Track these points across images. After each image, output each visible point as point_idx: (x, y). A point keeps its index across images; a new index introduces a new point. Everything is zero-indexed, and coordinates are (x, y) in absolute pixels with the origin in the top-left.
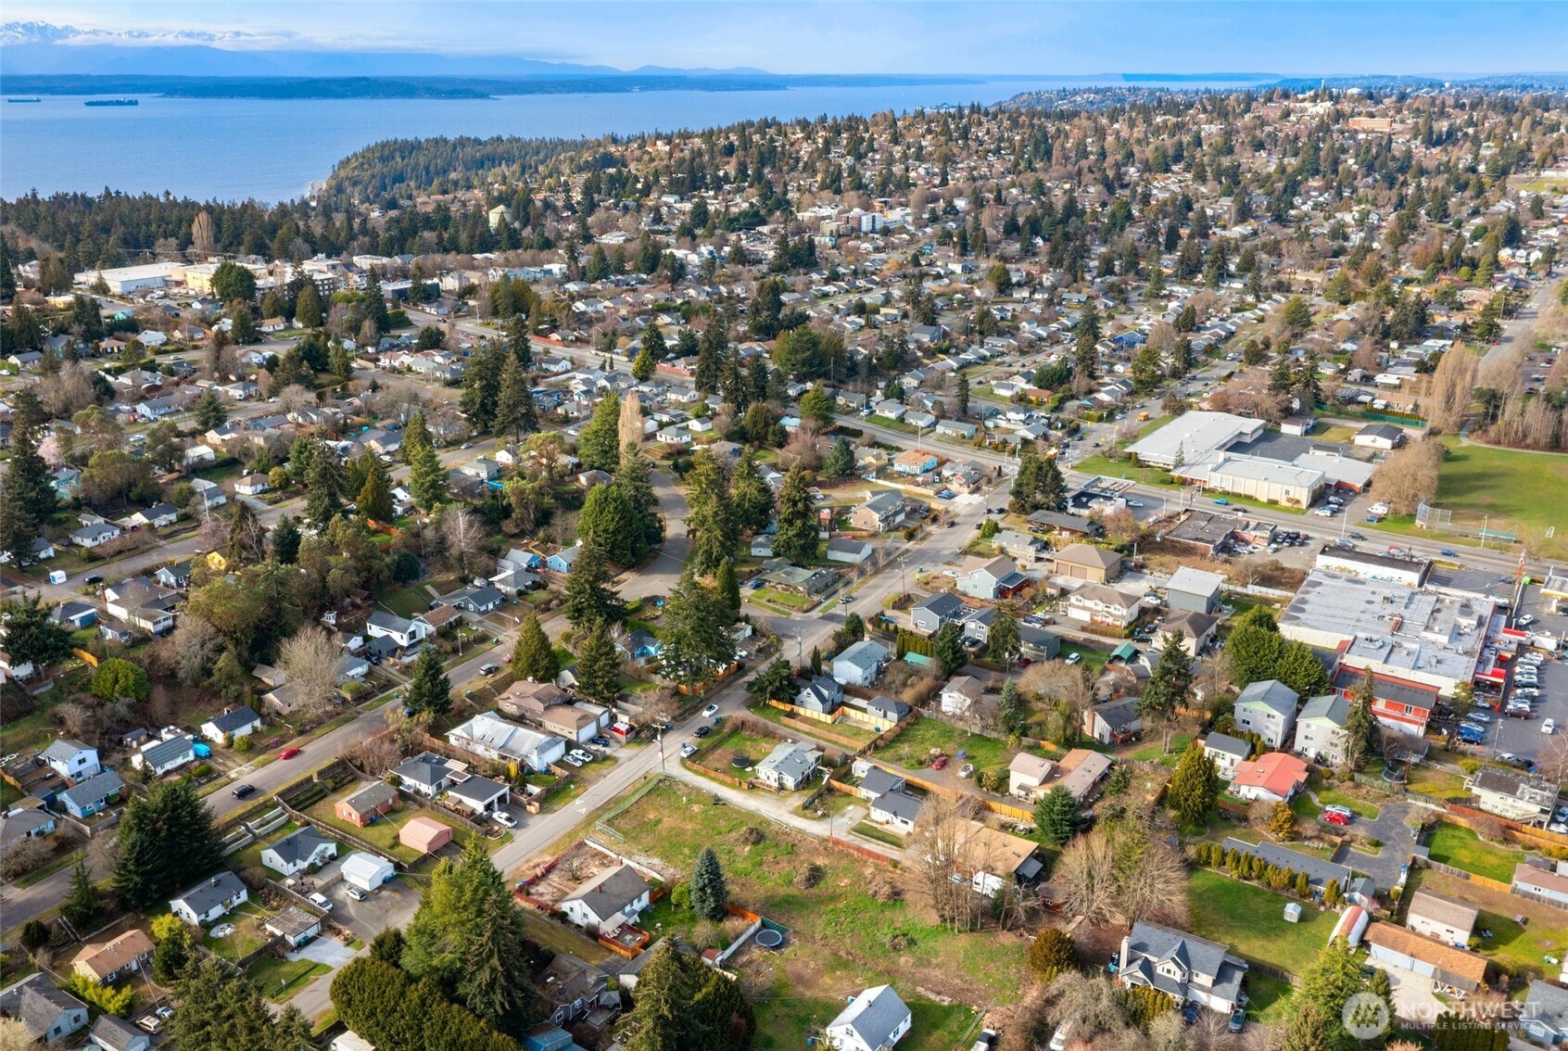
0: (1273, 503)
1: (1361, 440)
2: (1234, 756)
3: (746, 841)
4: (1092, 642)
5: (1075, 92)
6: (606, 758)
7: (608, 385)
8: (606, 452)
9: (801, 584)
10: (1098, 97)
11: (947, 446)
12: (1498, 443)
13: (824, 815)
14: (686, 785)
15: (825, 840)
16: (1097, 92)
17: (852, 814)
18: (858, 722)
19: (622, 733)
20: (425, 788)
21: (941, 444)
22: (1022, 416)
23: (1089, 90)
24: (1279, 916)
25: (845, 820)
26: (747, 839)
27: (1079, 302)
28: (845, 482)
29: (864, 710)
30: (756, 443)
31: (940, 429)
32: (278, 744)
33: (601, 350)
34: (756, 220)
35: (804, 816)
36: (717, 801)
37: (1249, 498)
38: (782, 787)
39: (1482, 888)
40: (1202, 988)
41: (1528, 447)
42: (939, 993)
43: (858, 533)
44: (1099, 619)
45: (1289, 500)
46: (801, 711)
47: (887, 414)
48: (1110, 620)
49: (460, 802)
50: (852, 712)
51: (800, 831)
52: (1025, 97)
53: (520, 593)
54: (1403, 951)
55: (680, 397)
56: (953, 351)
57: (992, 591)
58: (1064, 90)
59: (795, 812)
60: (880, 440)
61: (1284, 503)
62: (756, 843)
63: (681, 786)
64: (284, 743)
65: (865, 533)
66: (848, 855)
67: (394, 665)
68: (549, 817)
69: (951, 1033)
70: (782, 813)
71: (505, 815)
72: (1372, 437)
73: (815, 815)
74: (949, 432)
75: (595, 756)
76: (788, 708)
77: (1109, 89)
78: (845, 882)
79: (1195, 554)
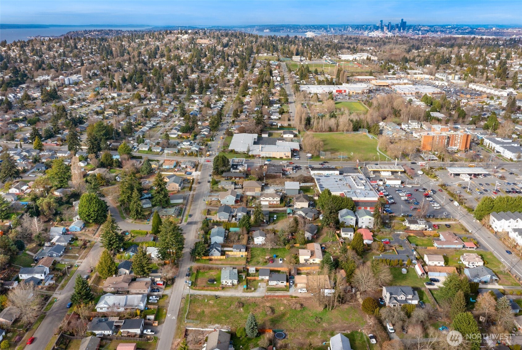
0: (281, 158)
1: (285, 136)
2: (351, 233)
3: (239, 307)
4: (276, 210)
5: (91, 31)
6: (163, 296)
7: (27, 154)
8: (62, 181)
9: (173, 214)
10: (100, 33)
11: (172, 157)
12: (316, 132)
13: (255, 289)
14: (200, 296)
15: (263, 297)
16: (98, 31)
17: (262, 285)
18: (233, 255)
19: (161, 285)
20: (107, 332)
21: (170, 157)
22: (189, 143)
23: (94, 31)
24: (401, 273)
25: (262, 288)
26: (239, 306)
27: (167, 103)
28: (151, 175)
29: (232, 251)
30: (109, 167)
31: (166, 151)
32: (20, 339)
33: (9, 141)
34: (18, 82)
35: (248, 292)
36: (217, 297)
37: (274, 158)
38: (233, 285)
39: (431, 250)
40: (410, 299)
41: (324, 132)
42: (344, 330)
43: (174, 192)
44: (271, 203)
45: (286, 156)
46: (213, 257)
47: (144, 149)
48: (275, 203)
49: (128, 332)
50: (230, 253)
51: (252, 297)
52: (72, 33)
53: (70, 244)
54: (437, 272)
55: (64, 155)
56: (142, 124)
57: (234, 202)
58: (86, 31)
59: (244, 291)
60: (150, 159)
61: (285, 158)
62: (243, 306)
63: (199, 297)
64: (22, 337)
65: (176, 192)
66: (274, 299)
67: (42, 288)
68: (164, 325)
69: (360, 340)
70: (240, 293)
71: (149, 330)
72: (288, 135)
73: (251, 291)
74: (170, 152)
75: (160, 296)
76: (207, 258)
77: (102, 30)
78: (282, 308)
79: (277, 177)
